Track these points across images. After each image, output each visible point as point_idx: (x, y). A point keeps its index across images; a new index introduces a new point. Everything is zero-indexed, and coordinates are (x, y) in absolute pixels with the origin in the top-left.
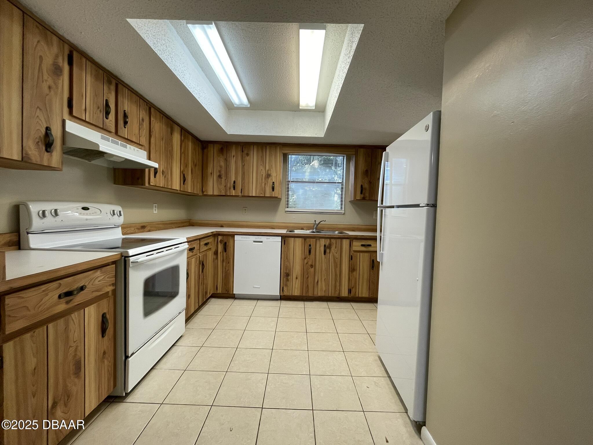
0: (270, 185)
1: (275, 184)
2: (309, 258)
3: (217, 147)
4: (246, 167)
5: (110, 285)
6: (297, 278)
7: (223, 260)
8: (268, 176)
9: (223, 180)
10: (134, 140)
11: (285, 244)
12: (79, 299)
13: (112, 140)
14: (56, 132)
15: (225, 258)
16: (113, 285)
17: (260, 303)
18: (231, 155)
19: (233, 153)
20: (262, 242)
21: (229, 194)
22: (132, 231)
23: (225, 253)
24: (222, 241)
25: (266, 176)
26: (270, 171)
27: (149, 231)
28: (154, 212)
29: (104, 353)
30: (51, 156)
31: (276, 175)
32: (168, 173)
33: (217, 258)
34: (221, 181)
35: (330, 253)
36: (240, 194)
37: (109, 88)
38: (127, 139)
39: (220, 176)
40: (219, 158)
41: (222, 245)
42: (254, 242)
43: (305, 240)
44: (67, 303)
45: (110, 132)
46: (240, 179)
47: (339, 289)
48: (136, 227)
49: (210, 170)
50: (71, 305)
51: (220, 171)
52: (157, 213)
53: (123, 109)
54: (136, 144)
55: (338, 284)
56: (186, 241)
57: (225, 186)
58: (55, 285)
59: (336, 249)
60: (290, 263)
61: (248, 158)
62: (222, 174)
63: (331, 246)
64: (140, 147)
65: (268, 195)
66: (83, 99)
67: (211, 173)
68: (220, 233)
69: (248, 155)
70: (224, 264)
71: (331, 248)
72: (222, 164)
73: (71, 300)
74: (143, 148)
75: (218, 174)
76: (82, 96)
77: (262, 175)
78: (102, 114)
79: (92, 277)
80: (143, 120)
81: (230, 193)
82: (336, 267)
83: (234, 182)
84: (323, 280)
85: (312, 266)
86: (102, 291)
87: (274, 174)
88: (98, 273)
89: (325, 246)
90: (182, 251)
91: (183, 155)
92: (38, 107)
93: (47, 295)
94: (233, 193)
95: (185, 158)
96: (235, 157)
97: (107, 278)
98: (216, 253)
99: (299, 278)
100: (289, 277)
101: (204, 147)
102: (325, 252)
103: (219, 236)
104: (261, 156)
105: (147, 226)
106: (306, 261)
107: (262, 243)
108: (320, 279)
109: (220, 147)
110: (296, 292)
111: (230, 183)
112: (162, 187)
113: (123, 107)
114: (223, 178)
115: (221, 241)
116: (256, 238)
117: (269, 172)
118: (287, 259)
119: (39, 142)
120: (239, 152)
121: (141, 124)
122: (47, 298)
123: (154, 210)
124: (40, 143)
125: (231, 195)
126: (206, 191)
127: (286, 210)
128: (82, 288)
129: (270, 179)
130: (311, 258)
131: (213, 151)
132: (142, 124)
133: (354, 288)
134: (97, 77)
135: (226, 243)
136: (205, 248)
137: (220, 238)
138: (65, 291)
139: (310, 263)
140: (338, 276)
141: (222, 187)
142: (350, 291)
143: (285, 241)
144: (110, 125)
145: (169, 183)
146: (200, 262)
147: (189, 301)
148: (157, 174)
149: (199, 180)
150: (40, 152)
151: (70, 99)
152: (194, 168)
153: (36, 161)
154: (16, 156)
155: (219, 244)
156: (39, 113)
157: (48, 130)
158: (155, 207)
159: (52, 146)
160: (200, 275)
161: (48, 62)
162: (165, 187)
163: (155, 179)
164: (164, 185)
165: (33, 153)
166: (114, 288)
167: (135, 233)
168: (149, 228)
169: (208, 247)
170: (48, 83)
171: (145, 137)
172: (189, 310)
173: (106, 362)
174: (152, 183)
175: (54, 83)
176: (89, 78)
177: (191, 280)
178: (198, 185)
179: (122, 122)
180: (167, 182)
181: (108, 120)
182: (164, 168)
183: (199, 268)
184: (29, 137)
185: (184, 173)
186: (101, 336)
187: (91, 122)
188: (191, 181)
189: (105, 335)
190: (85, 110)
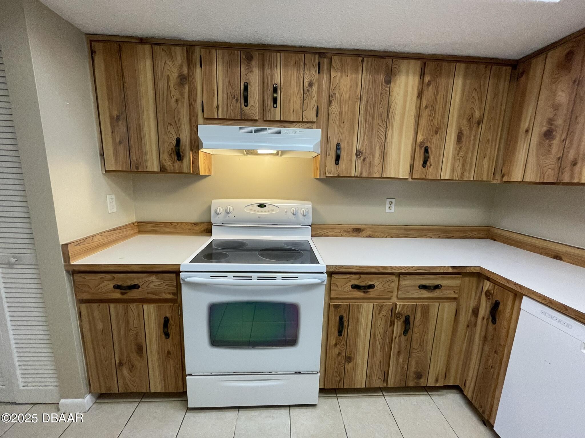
3: (554, 57)
5: (169, 293)
7: (485, 338)
9: (556, 142)
10: (292, 119)
12: (133, 294)
13: (256, 129)
14: (185, 141)
15: (490, 337)
16: (173, 294)
21: (566, 181)
22: (335, 234)
23: (491, 326)
24: (491, 294)
27: (370, 237)
29: (169, 353)
30: (182, 163)
32: (372, 153)
33: (475, 324)
34: (551, 145)
37: (249, 67)
38: (280, 121)
39: (548, 135)
40: (555, 85)
41: (489, 304)
44: (122, 294)
45: (256, 120)
48: (343, 229)
49: (525, 124)
50: (124, 297)
51: (551, 121)
53: (272, 81)
54: (299, 124)
56: (326, 271)
57: (559, 159)
58: (109, 276)
62: (557, 126)
66: (214, 96)
68: (488, 275)
70: (487, 347)
72: (563, 97)
73: (125, 293)
74: (315, 125)
75: (545, 129)
76: (213, 93)
78: (239, 103)
79: (146, 279)
80: (311, 84)
86: (160, 296)
88: (153, 278)
90: (308, 286)
92: (169, 123)
93: (103, 282)
95: (432, 115)
97: (165, 285)
98: (475, 312)
101: (519, 72)
103: (486, 281)
105: (365, 229)
109: (567, 52)
111: (578, 148)
112: (356, 177)
114: (558, 136)
115: (488, 294)
119: (171, 153)
121: (306, 91)
122: (103, 284)
123: (387, 208)
124: (172, 155)
125: (576, 181)
126: (509, 173)
128: (136, 287)
132: (308, 91)
134: (230, 64)
136: (426, 294)
137: (487, 285)
138: (118, 284)
141: (551, 161)
144: (253, 112)
145: (376, 169)
146: (398, 316)
147: (349, 366)
148: (343, 159)
149: (488, 153)
150: (173, 161)
151: (202, 102)
152: (470, 130)
153: (171, 170)
154: (156, 169)
155: (484, 297)
156: (171, 129)
157: (178, 141)
158: (391, 203)
159: (181, 154)
160: (396, 338)
161: (174, 76)
162: (364, 175)
163: (337, 166)
164: (361, 173)
165: (168, 163)
166: (176, 297)
167: (342, 236)
168: (369, 233)
169: (437, 294)
170: (175, 97)
171: (315, 108)
172: (346, 379)
173: (171, 361)
174: (329, 173)
175: (182, 94)
176: (220, 68)
177: (356, 336)
178: (485, 162)
179: (270, 102)
180: (368, 168)
181: (248, 108)
182: (363, 145)
183: (392, 324)
184: (163, 152)
185: (427, 144)
186: (164, 336)
187: (225, 118)
188: (454, 159)
189: (169, 337)
190: (218, 107)
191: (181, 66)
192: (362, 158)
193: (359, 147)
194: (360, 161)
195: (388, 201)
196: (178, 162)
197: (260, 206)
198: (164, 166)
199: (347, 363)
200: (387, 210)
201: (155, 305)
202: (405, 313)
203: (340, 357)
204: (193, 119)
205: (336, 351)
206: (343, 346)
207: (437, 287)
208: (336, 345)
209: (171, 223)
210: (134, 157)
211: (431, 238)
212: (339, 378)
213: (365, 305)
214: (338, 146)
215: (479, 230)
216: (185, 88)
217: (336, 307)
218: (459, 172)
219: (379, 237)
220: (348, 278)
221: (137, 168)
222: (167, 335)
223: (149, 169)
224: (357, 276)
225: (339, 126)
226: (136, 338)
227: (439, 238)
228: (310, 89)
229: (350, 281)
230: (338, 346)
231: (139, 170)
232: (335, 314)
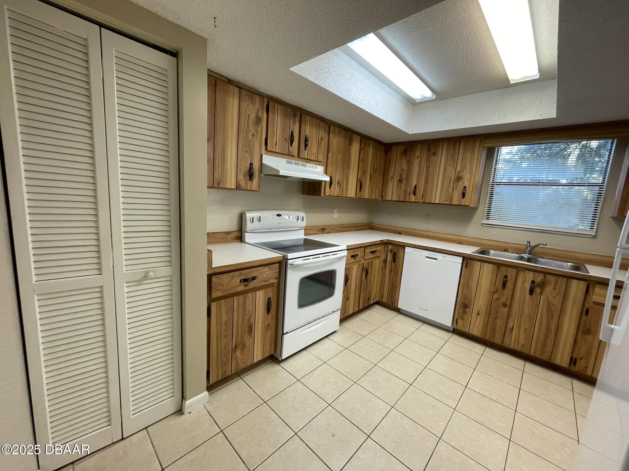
0: (461, 190)
1: (467, 189)
2: (502, 293)
3: (401, 148)
4: (431, 169)
5: (274, 279)
6: (478, 314)
7: (391, 270)
8: (459, 178)
9: (403, 184)
10: (312, 159)
11: (466, 267)
12: (252, 284)
13: (294, 162)
14: (256, 166)
15: (393, 269)
16: (277, 278)
17: (425, 327)
18: (414, 157)
19: (418, 153)
20: (436, 259)
21: (407, 201)
22: (313, 233)
23: (393, 264)
24: (392, 250)
25: (456, 179)
26: (463, 172)
27: (328, 233)
28: (335, 216)
29: (268, 325)
30: (252, 182)
31: (469, 178)
32: (343, 183)
33: (385, 267)
34: (401, 185)
35: (541, 294)
36: (421, 201)
37: (294, 121)
38: (307, 159)
39: (400, 181)
40: (401, 161)
41: (391, 255)
42: (427, 257)
43: (498, 268)
44: (245, 286)
45: (294, 156)
46: (422, 183)
47: (551, 351)
48: (317, 229)
49: (391, 175)
50: (247, 288)
51: (401, 175)
52: (337, 217)
54: (315, 162)
55: (550, 343)
56: (346, 248)
57: (405, 191)
58: (237, 273)
59: (554, 292)
60: (471, 292)
61: (434, 158)
62: (403, 178)
63: (545, 286)
64: (318, 163)
65: (455, 202)
66: (274, 136)
67: (392, 178)
68: (391, 242)
69: (434, 154)
70: (392, 274)
71: (545, 287)
72: (404, 166)
73: (247, 285)
74: (321, 164)
75: (399, 178)
76: (274, 134)
77: (451, 178)
78: (288, 144)
79: (262, 271)
80: (322, 139)
81: (409, 199)
82: (550, 316)
83: (415, 187)
84: (522, 328)
85: (505, 305)
86: (268, 282)
87: (466, 176)
88: (266, 269)
89: (533, 282)
90: (341, 258)
91: (361, 164)
92: (246, 150)
93: (233, 279)
94: (413, 198)
95: (363, 165)
96: (419, 159)
97: (273, 273)
98: (385, 261)
99: (482, 314)
100: (468, 310)
101: (388, 149)
102: (531, 292)
103: (389, 245)
104: (452, 155)
105: (327, 228)
106: (496, 296)
107: (435, 261)
108: (517, 326)
109: (404, 148)
110: (476, 331)
111: (411, 188)
112: (337, 196)
113: (305, 133)
114: (404, 182)
116: (429, 254)
117: (461, 174)
118: (466, 287)
120: (425, 151)
121: (319, 143)
122: (233, 281)
124: (246, 175)
125: (411, 201)
126: (386, 196)
127: (483, 222)
128: (254, 278)
129: (460, 182)
130: (505, 294)
131: (396, 153)
132: (321, 143)
133: (583, 361)
134: (285, 116)
135: (395, 254)
136: (372, 256)
137: (390, 247)
138: (244, 278)
139: (503, 300)
140: (553, 332)
141: (402, 192)
142: (573, 361)
143: (467, 263)
144: (294, 151)
145: (344, 192)
147: (348, 303)
148: (332, 185)
149: (378, 185)
150: (246, 181)
151: (266, 138)
152: (374, 174)
153: (244, 188)
154: (233, 186)
155: (389, 253)
156: (247, 155)
159: (253, 176)
160: (363, 281)
161: (253, 117)
163: (330, 189)
164: (339, 194)
165: (242, 182)
167: (316, 234)
169: (375, 255)
170: (252, 132)
171: (323, 154)
172: (347, 310)
173: (269, 332)
174: (327, 194)
175: (256, 130)
176: (279, 118)
177: (351, 284)
178: (377, 191)
179: (303, 146)
180: (341, 192)
181: (292, 147)
182: (340, 178)
183: (362, 274)
184: (240, 173)
186: (266, 313)
187: (279, 152)
188: (369, 188)
189: (270, 313)
190: (276, 144)
191: (258, 110)
192: (339, 186)
194: (339, 187)
195: (335, 210)
196: (249, 181)
197: (278, 215)
198: (239, 184)
199: (347, 301)
201: (264, 290)
202: (366, 267)
203: (345, 298)
204: (260, 150)
206: (346, 292)
207: (375, 251)
210: (217, 175)
213: (355, 266)
214: (331, 177)
216: (259, 127)
218: (370, 195)
220: (350, 252)
221: (218, 184)
222: (269, 310)
223: (228, 186)
224: (353, 250)
225: (332, 165)
226: (249, 321)
229: (350, 254)
231: (220, 187)
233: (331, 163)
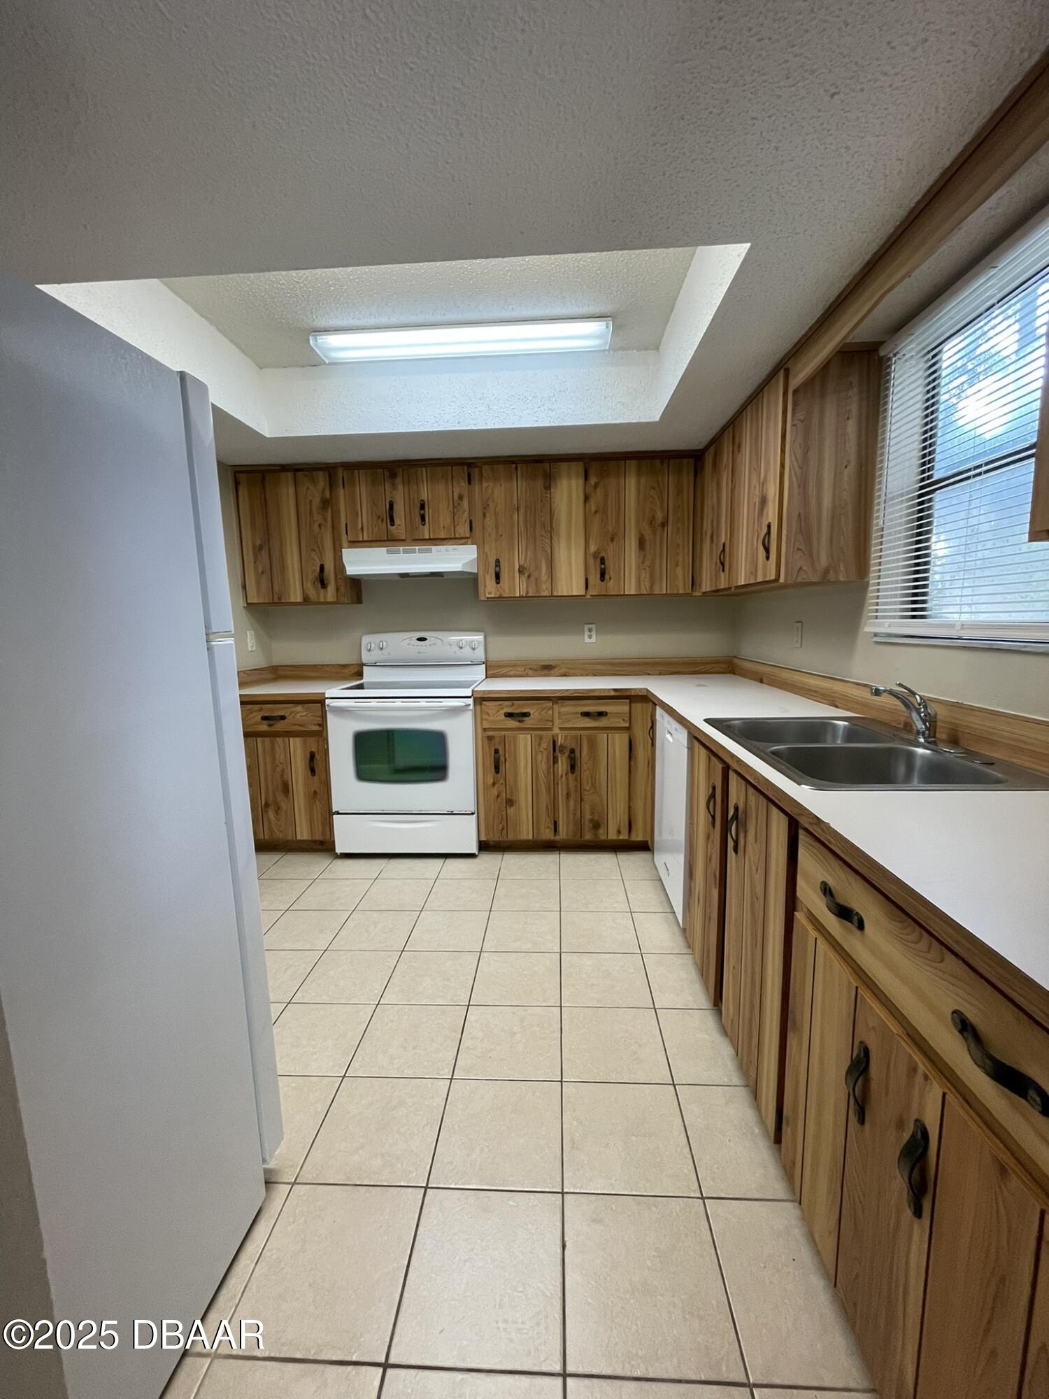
2: (712, 842)
5: (315, 725)
6: (699, 900)
8: (763, 503)
9: (714, 546)
10: (443, 536)
12: (280, 726)
13: (403, 549)
14: (329, 567)
16: (319, 724)
19: (725, 457)
22: (518, 673)
25: (760, 506)
26: (766, 482)
27: (565, 675)
29: (315, 792)
30: (327, 591)
32: (538, 568)
34: (713, 550)
35: (745, 852)
37: (393, 484)
38: (430, 539)
39: (712, 538)
40: (712, 484)
43: (709, 760)
44: (270, 725)
45: (404, 540)
46: (729, 534)
48: (529, 667)
49: (704, 524)
50: (272, 729)
52: (594, 641)
53: (418, 498)
54: (452, 541)
58: (257, 707)
63: (748, 823)
64: (463, 541)
65: (760, 575)
66: (358, 517)
67: (705, 534)
71: (748, 831)
72: (715, 498)
73: (272, 725)
74: (469, 541)
75: (710, 532)
76: (357, 514)
77: (755, 505)
78: (384, 523)
79: (293, 709)
80: (461, 498)
81: (720, 582)
85: (715, 879)
86: (306, 728)
87: (771, 491)
88: (299, 708)
89: (736, 810)
92: (312, 549)
93: (251, 713)
94: (722, 580)
95: (604, 520)
96: (726, 470)
97: (310, 717)
100: (692, 885)
104: (756, 437)
105: (559, 665)
106: (709, 848)
109: (714, 451)
112: (521, 597)
113: (418, 495)
114: (715, 537)
116: (668, 723)
117: (765, 490)
119: (315, 581)
121: (456, 505)
122: (252, 716)
123: (586, 636)
124: (316, 583)
128: (283, 718)
129: (765, 513)
130: (715, 842)
131: (708, 468)
132: (459, 504)
134: (374, 482)
136: (588, 723)
138: (266, 715)
139: (714, 863)
141: (713, 567)
144: (400, 531)
145: (544, 586)
146: (562, 748)
147: (511, 811)
148: (504, 576)
149: (681, 559)
150: (317, 590)
151: (346, 524)
152: (654, 533)
153: (315, 600)
154: (299, 600)
156: (313, 555)
157: (322, 568)
158: (590, 630)
159: (326, 582)
160: (562, 776)
161: (317, 502)
162: (530, 594)
163: (498, 585)
164: (527, 592)
165: (312, 593)
166: (321, 729)
167: (527, 676)
168: (563, 671)
169: (603, 722)
170: (318, 522)
171: (468, 522)
172: (509, 828)
173: (318, 803)
174: (489, 594)
175: (325, 518)
176: (363, 489)
177: (516, 774)
178: (679, 571)
179: (418, 519)
180: (534, 587)
181: (394, 527)
182: (526, 560)
183: (555, 761)
184: (307, 579)
185: (603, 554)
186: (309, 773)
187: (370, 539)
188: (639, 569)
189: (315, 775)
190: (362, 529)
191: (324, 489)
192: (526, 575)
193: (522, 563)
194: (524, 579)
195: (587, 627)
196: (322, 590)
197: (420, 639)
198: (307, 595)
199: (508, 808)
200: (587, 640)
201: (301, 739)
202: (570, 744)
203: (499, 800)
204: (337, 543)
205: (495, 792)
206: (502, 786)
207: (601, 714)
208: (494, 784)
209: (315, 666)
210: (276, 587)
211: (649, 674)
212: (501, 826)
213: (522, 736)
214: (498, 561)
215: (717, 662)
216: (327, 512)
217: (490, 738)
218: (648, 585)
219: (577, 676)
220: (500, 705)
221: (280, 599)
222: (313, 771)
223: (292, 600)
224: (509, 703)
225: (496, 540)
226: (282, 776)
227: (660, 674)
228: (461, 502)
229: (502, 708)
230: (496, 786)
231: (282, 601)
232: (490, 747)
233: (494, 536)
